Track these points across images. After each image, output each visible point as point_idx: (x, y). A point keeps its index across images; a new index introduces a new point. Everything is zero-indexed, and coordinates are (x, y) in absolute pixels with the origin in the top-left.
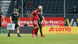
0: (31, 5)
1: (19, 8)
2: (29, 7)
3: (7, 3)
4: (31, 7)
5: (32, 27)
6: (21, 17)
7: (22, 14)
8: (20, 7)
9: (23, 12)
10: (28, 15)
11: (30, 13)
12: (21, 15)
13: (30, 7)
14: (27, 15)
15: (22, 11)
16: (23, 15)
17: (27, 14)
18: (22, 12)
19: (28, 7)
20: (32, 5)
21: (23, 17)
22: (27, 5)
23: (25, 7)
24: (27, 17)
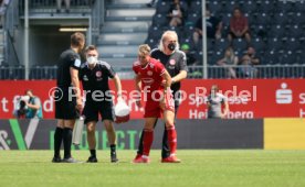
0: (243, 25)
1: (192, 39)
2: (234, 37)
3: (140, 19)
4: (243, 37)
5: (246, 119)
6: (201, 77)
7: (201, 64)
8: (196, 35)
9: (208, 55)
10: (228, 70)
11: (236, 59)
12: (201, 70)
13: (238, 33)
14: (223, 69)
15: (204, 53)
16: (209, 70)
17: (225, 66)
18: (202, 56)
19: (230, 37)
20: (246, 28)
21: (209, 76)
22: (224, 25)
23: (218, 36)
24: (223, 76)
